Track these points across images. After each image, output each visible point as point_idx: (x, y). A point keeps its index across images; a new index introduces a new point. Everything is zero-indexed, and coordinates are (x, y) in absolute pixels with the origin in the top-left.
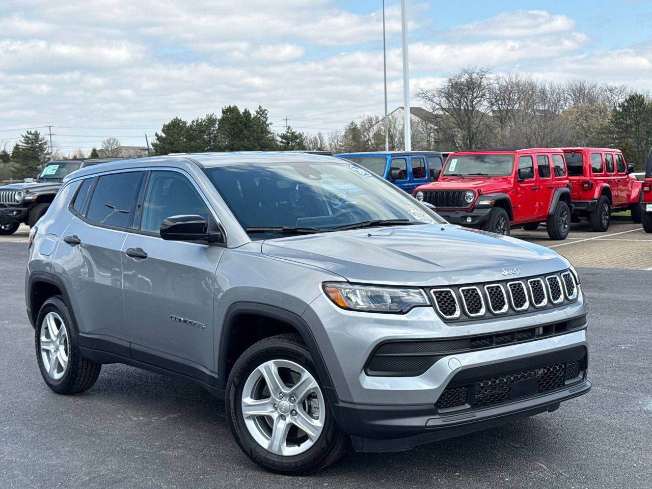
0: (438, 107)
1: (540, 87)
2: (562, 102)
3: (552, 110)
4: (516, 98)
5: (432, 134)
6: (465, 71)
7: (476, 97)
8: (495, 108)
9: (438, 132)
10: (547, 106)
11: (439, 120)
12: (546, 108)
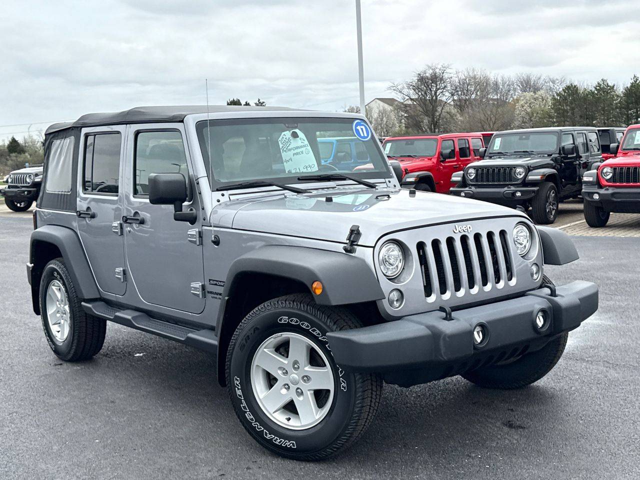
0: (407, 98)
1: (494, 80)
2: (512, 92)
3: (503, 98)
4: (473, 89)
5: (403, 121)
6: (430, 67)
7: (439, 89)
8: (456, 98)
9: (408, 119)
10: (499, 95)
11: (408, 108)
12: (498, 97)
